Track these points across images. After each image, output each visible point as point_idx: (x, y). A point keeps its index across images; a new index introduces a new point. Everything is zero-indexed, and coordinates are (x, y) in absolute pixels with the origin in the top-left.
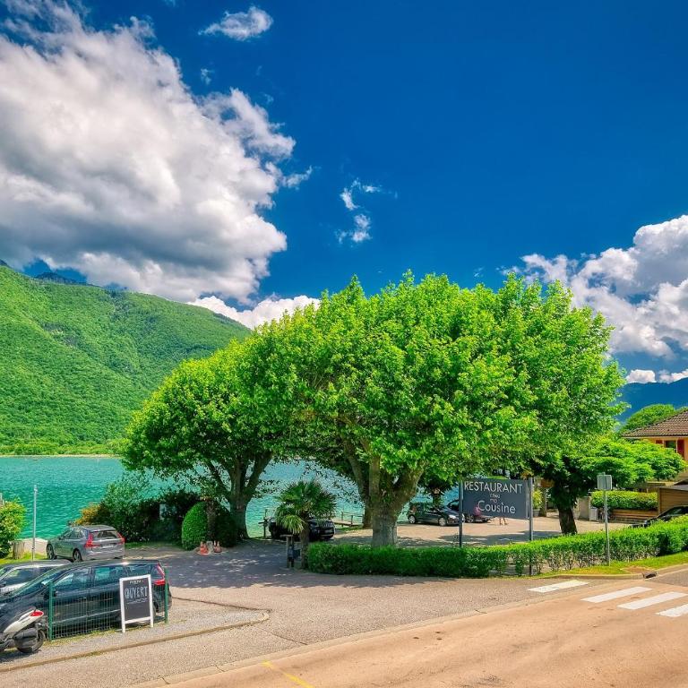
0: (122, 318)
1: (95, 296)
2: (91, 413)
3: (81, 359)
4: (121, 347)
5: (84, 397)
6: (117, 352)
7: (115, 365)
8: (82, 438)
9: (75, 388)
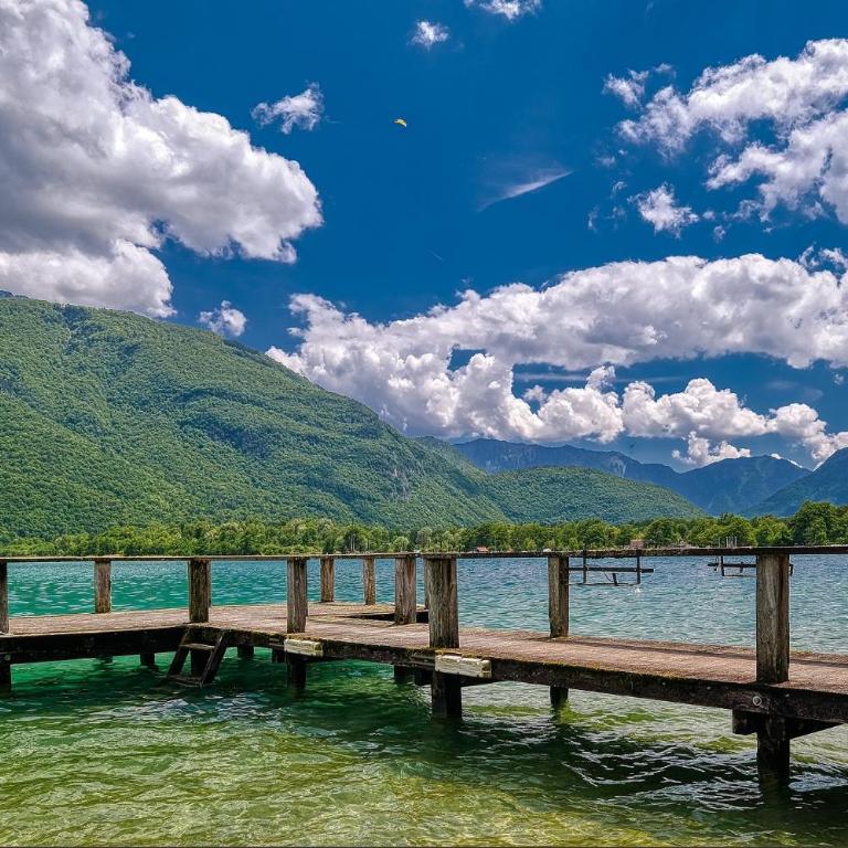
0: (82, 348)
1: (39, 314)
2: (36, 495)
3: (19, 411)
4: (81, 393)
5: (25, 471)
6: (75, 402)
7: (71, 420)
8: (22, 534)
9: (10, 457)
